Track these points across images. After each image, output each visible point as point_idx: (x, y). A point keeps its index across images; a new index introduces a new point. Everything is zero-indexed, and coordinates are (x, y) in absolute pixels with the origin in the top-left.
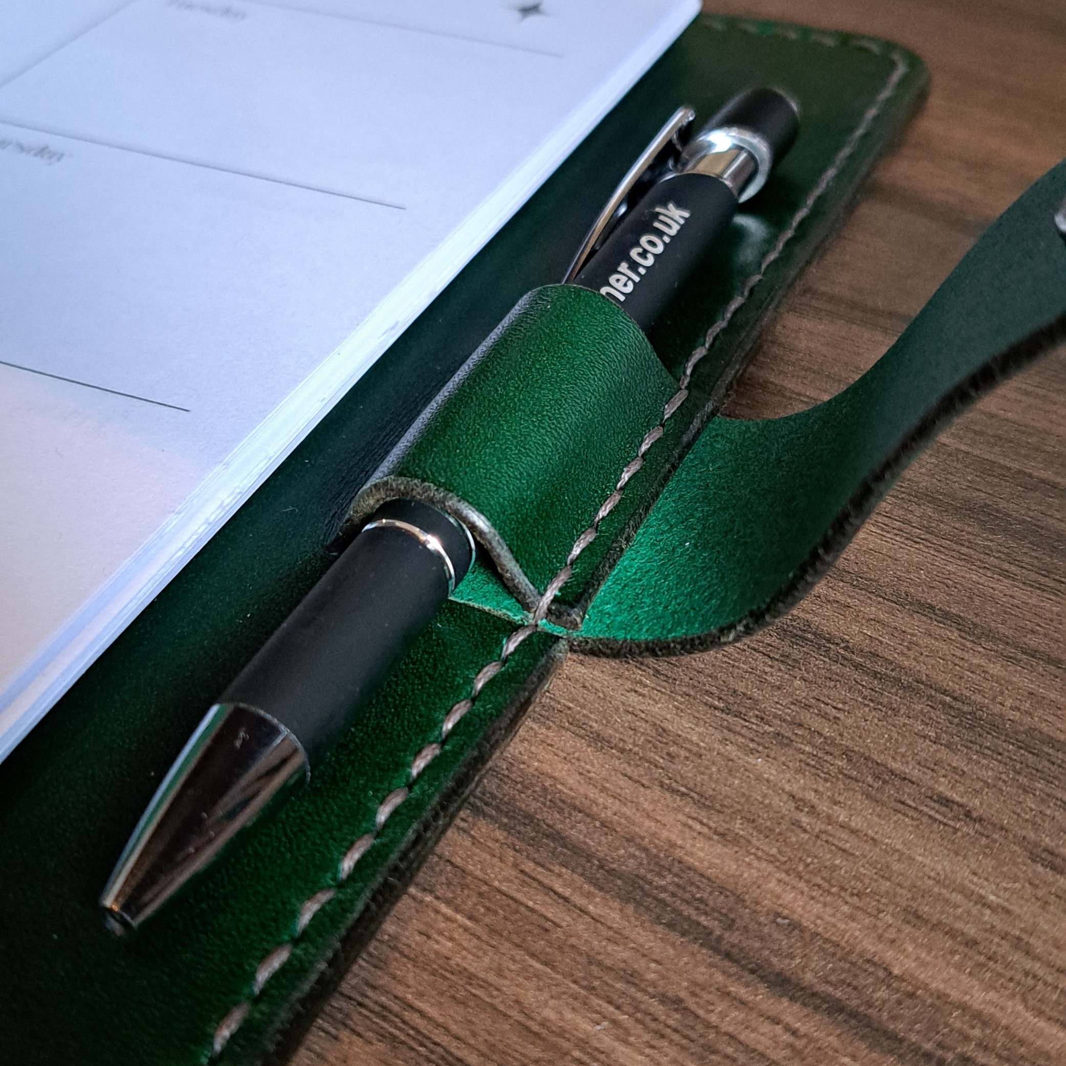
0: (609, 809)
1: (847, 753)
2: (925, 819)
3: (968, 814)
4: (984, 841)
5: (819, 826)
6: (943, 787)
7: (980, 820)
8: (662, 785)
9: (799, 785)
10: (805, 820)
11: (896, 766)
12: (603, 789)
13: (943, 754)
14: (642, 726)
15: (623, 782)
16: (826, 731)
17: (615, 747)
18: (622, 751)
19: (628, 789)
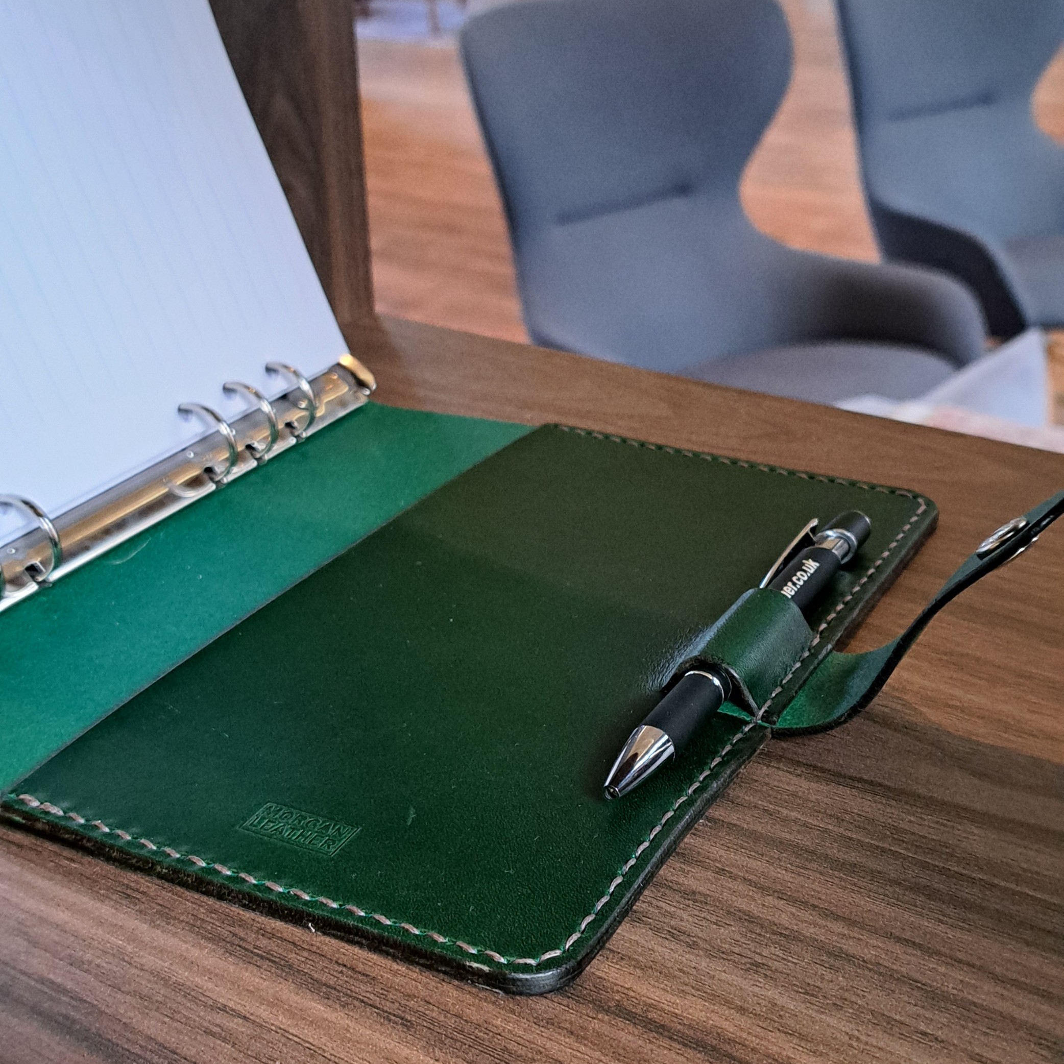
0: (753, 1042)
1: (872, 1012)
2: (915, 1042)
3: (936, 1039)
4: (946, 1051)
5: (862, 1046)
6: (922, 1027)
7: (942, 1041)
8: (779, 1030)
9: (849, 1028)
10: (855, 1044)
11: (898, 1017)
12: (749, 1033)
13: (921, 1011)
14: (763, 1003)
15: (759, 1029)
16: (859, 1002)
17: (751, 1013)
18: (755, 1015)
19: (762, 1033)
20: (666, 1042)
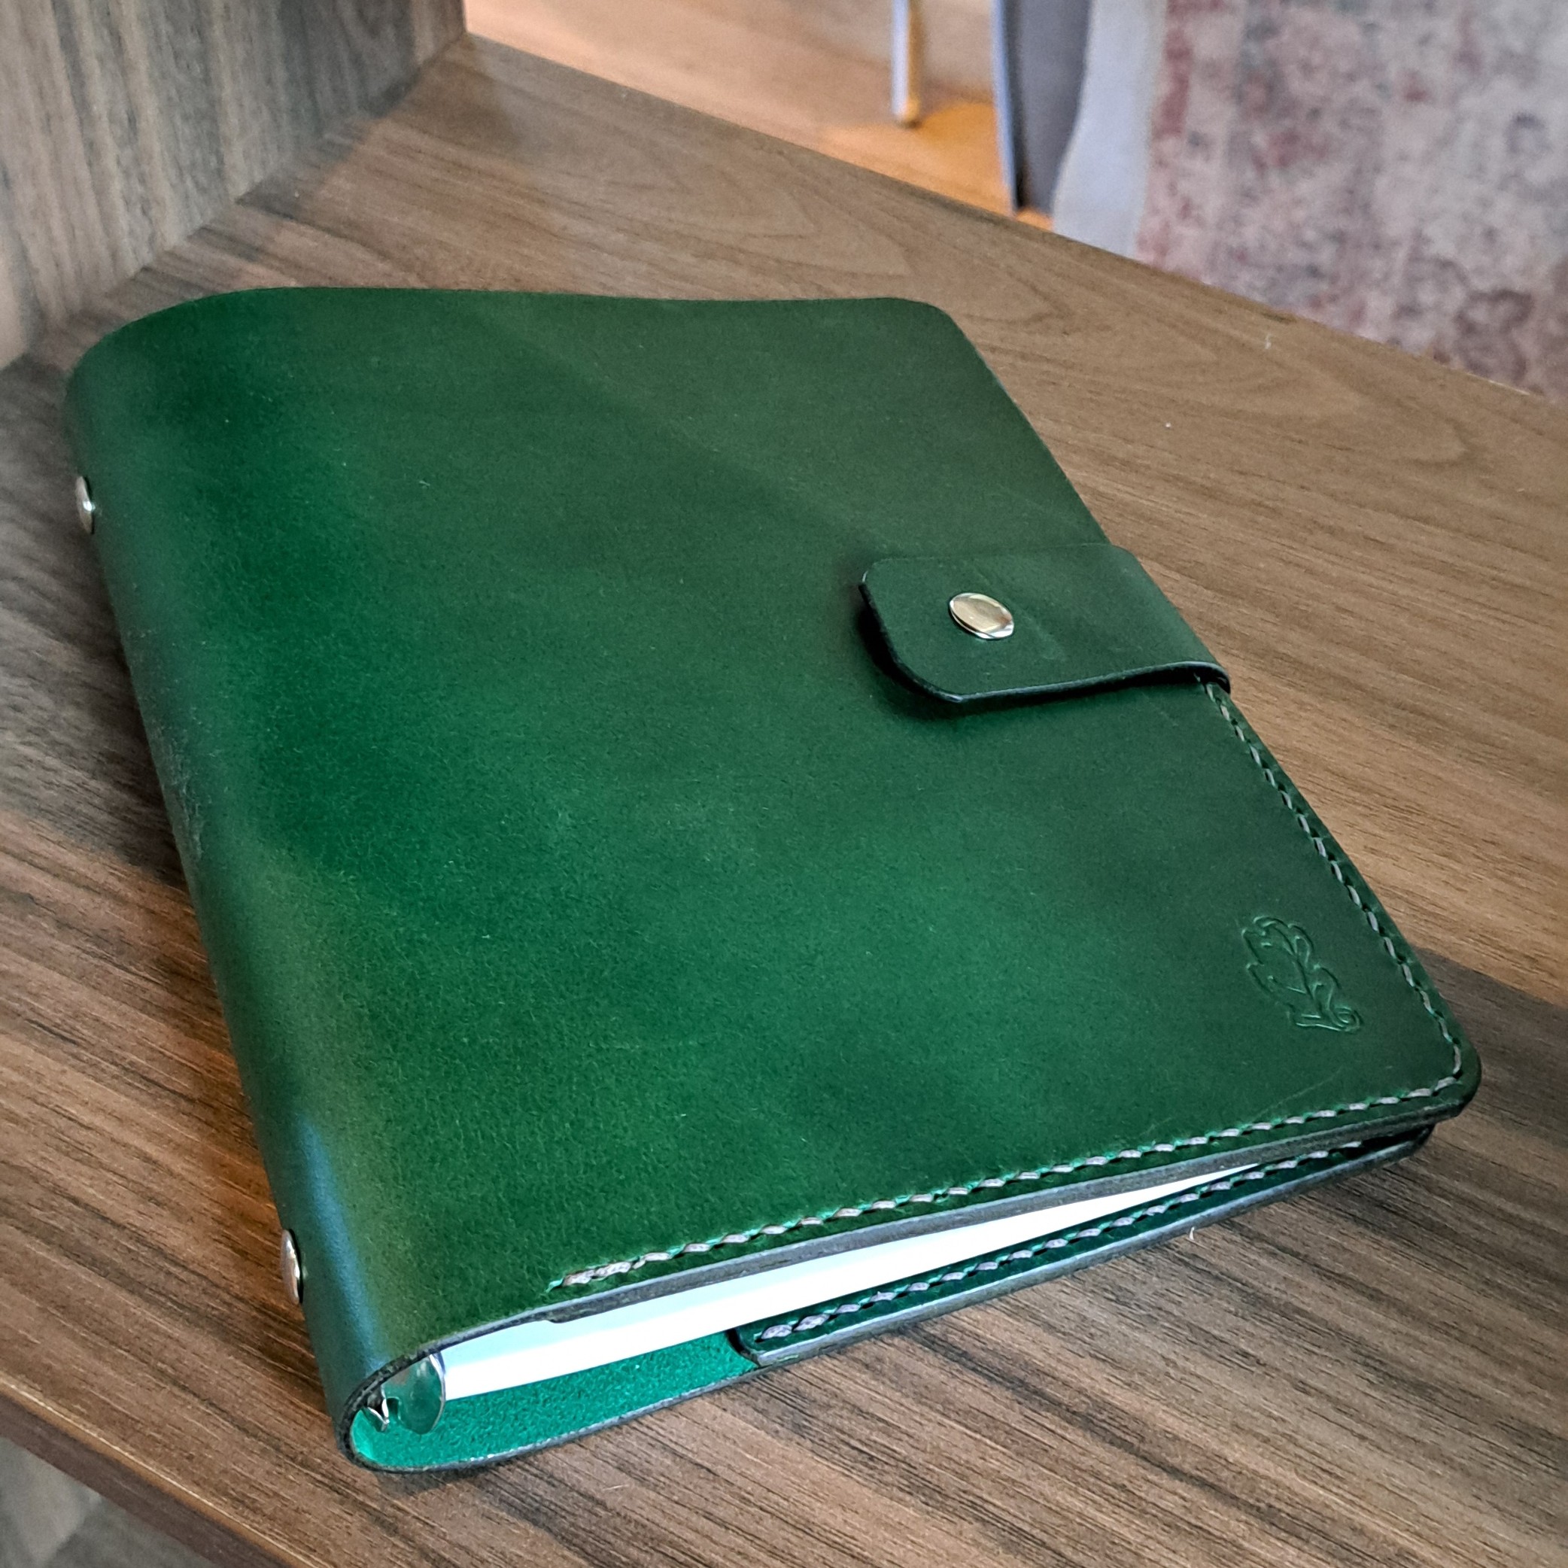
20: (971, 1376)
